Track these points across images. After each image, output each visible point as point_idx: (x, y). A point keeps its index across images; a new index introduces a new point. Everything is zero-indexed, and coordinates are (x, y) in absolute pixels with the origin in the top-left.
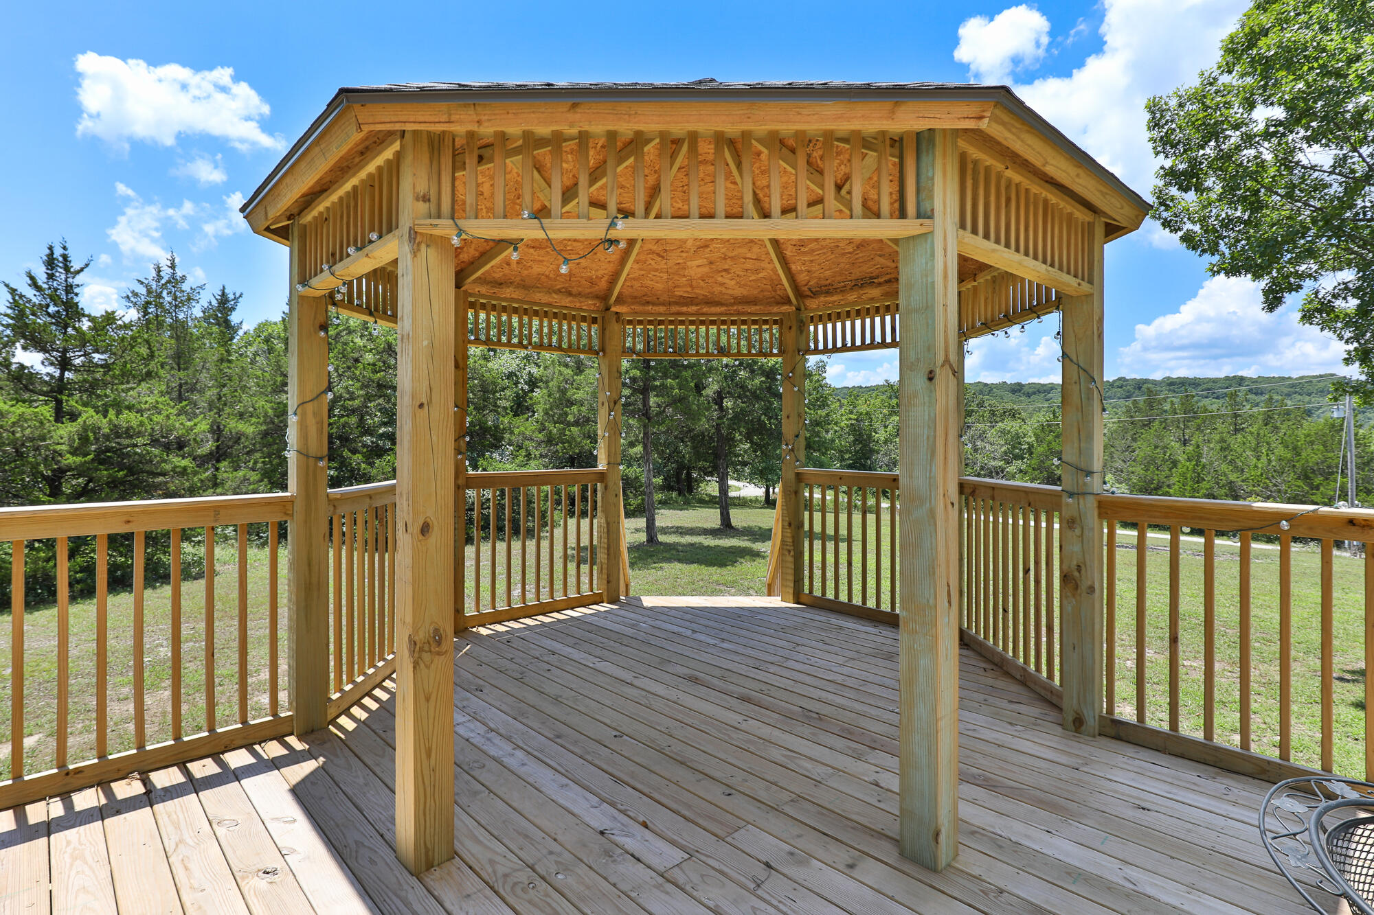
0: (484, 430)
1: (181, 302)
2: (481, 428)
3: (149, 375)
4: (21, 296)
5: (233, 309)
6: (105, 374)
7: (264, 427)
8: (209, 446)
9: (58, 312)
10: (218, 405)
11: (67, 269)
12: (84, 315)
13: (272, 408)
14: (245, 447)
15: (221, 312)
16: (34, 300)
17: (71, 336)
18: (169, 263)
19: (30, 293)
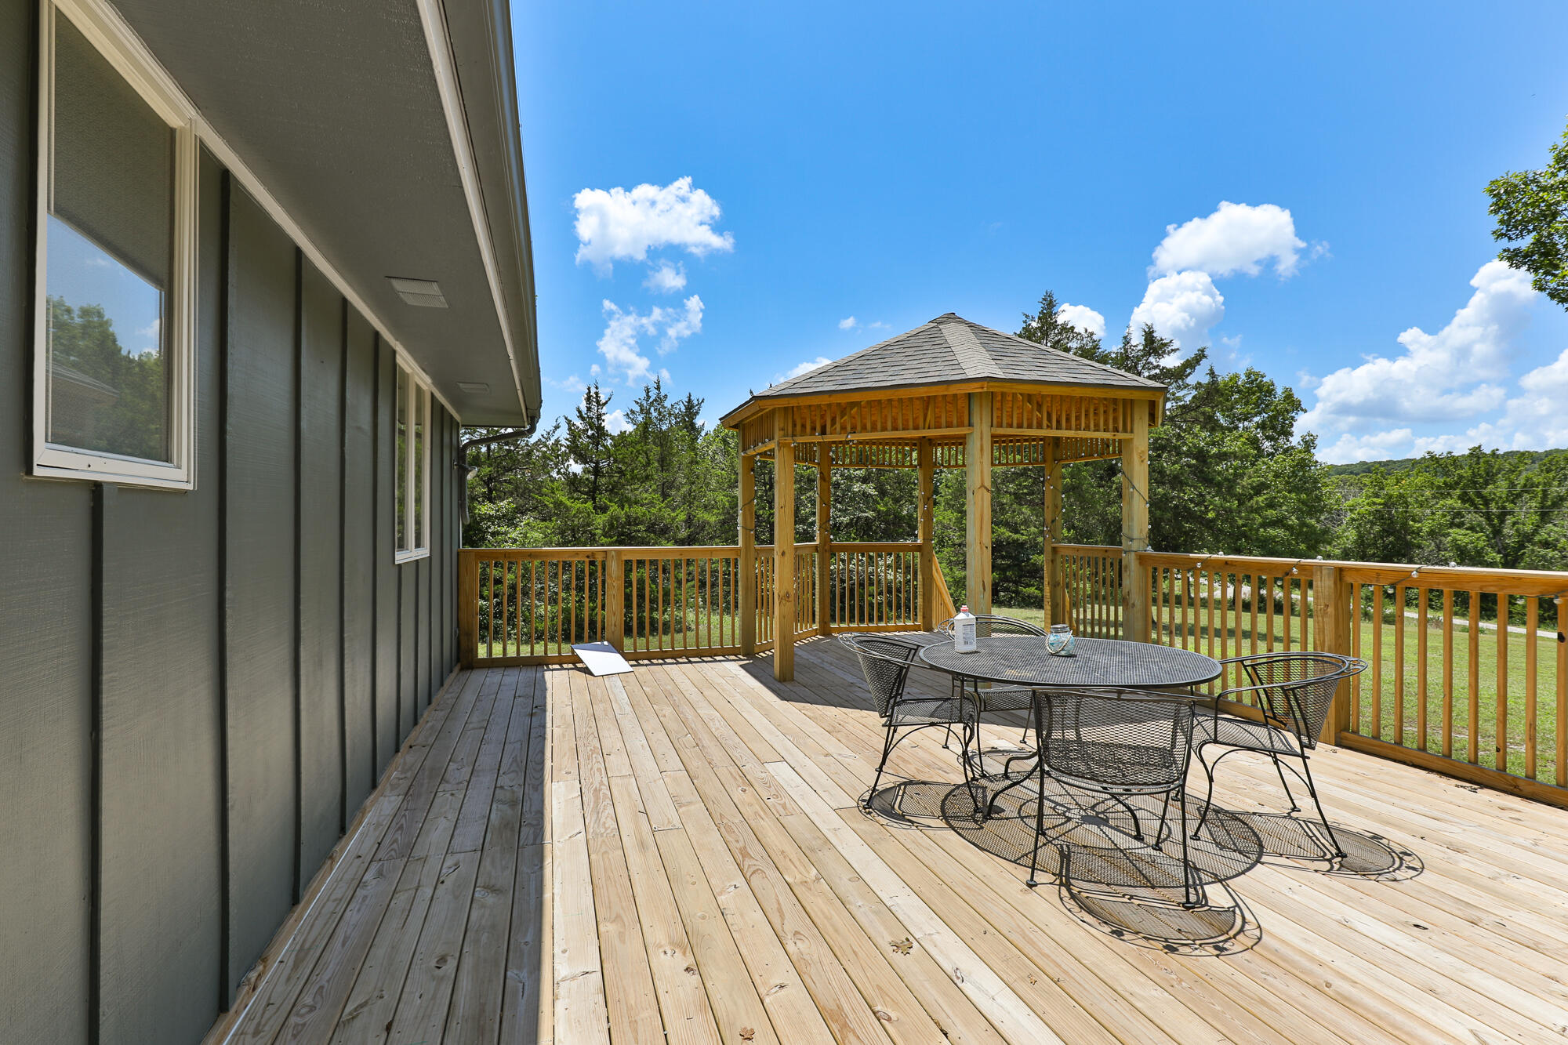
0: (899, 518)
1: (664, 416)
2: (896, 517)
3: (647, 478)
4: (574, 425)
5: (697, 413)
6: (620, 478)
7: (722, 517)
8: (683, 534)
9: (593, 434)
10: (689, 499)
11: (598, 402)
12: (608, 435)
13: (728, 501)
14: (709, 534)
15: (687, 416)
16: (581, 427)
17: (601, 451)
18: (655, 385)
19: (578, 423)
